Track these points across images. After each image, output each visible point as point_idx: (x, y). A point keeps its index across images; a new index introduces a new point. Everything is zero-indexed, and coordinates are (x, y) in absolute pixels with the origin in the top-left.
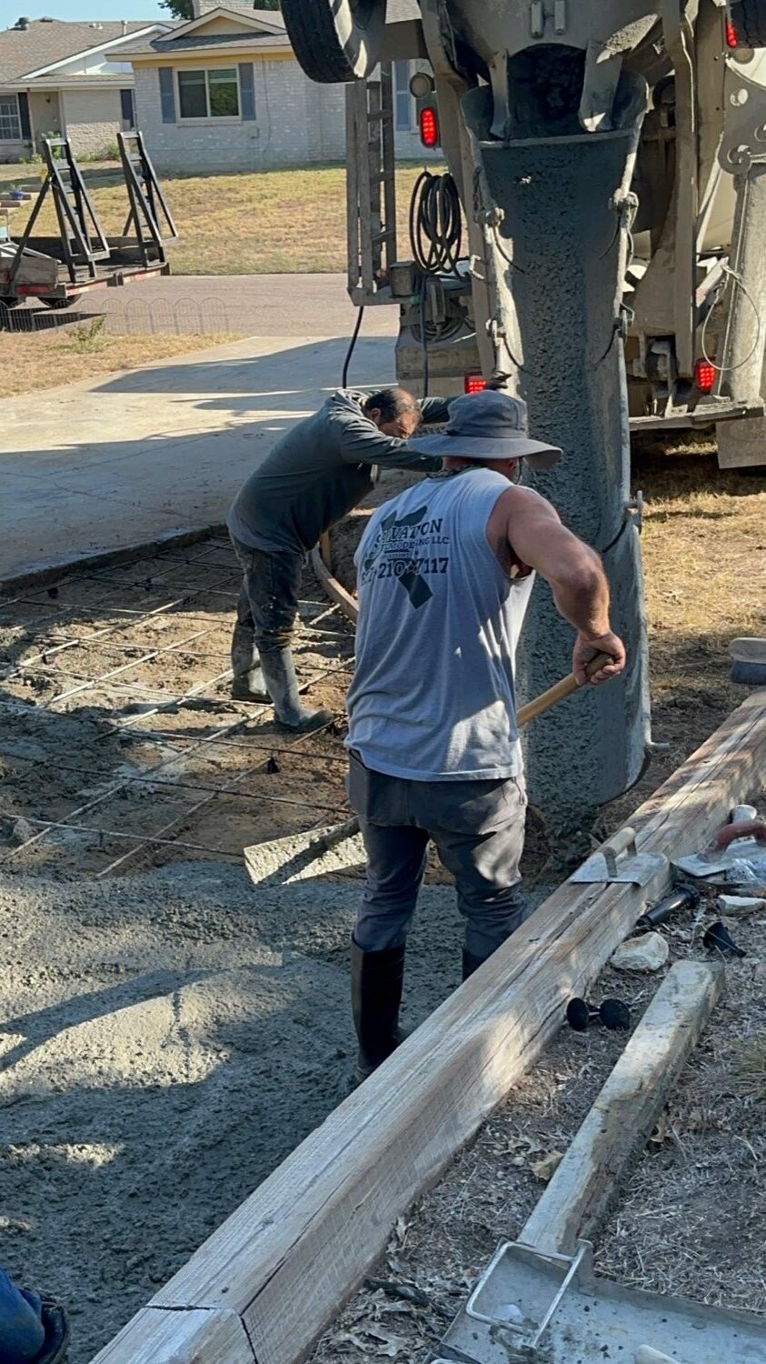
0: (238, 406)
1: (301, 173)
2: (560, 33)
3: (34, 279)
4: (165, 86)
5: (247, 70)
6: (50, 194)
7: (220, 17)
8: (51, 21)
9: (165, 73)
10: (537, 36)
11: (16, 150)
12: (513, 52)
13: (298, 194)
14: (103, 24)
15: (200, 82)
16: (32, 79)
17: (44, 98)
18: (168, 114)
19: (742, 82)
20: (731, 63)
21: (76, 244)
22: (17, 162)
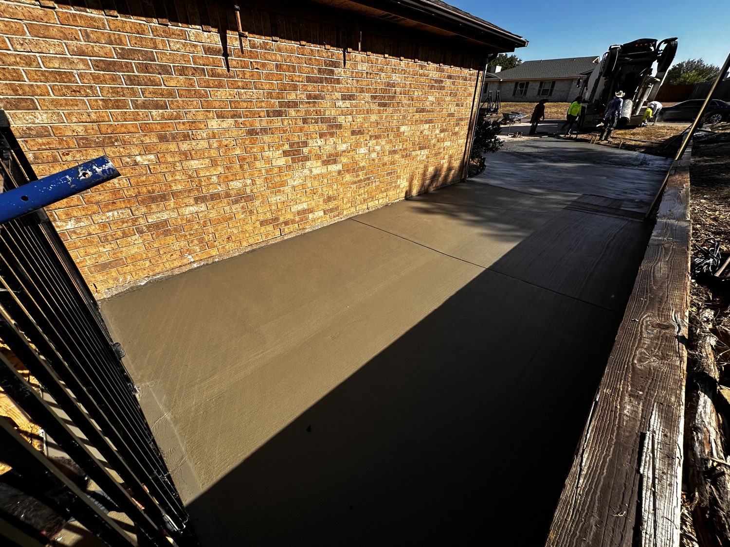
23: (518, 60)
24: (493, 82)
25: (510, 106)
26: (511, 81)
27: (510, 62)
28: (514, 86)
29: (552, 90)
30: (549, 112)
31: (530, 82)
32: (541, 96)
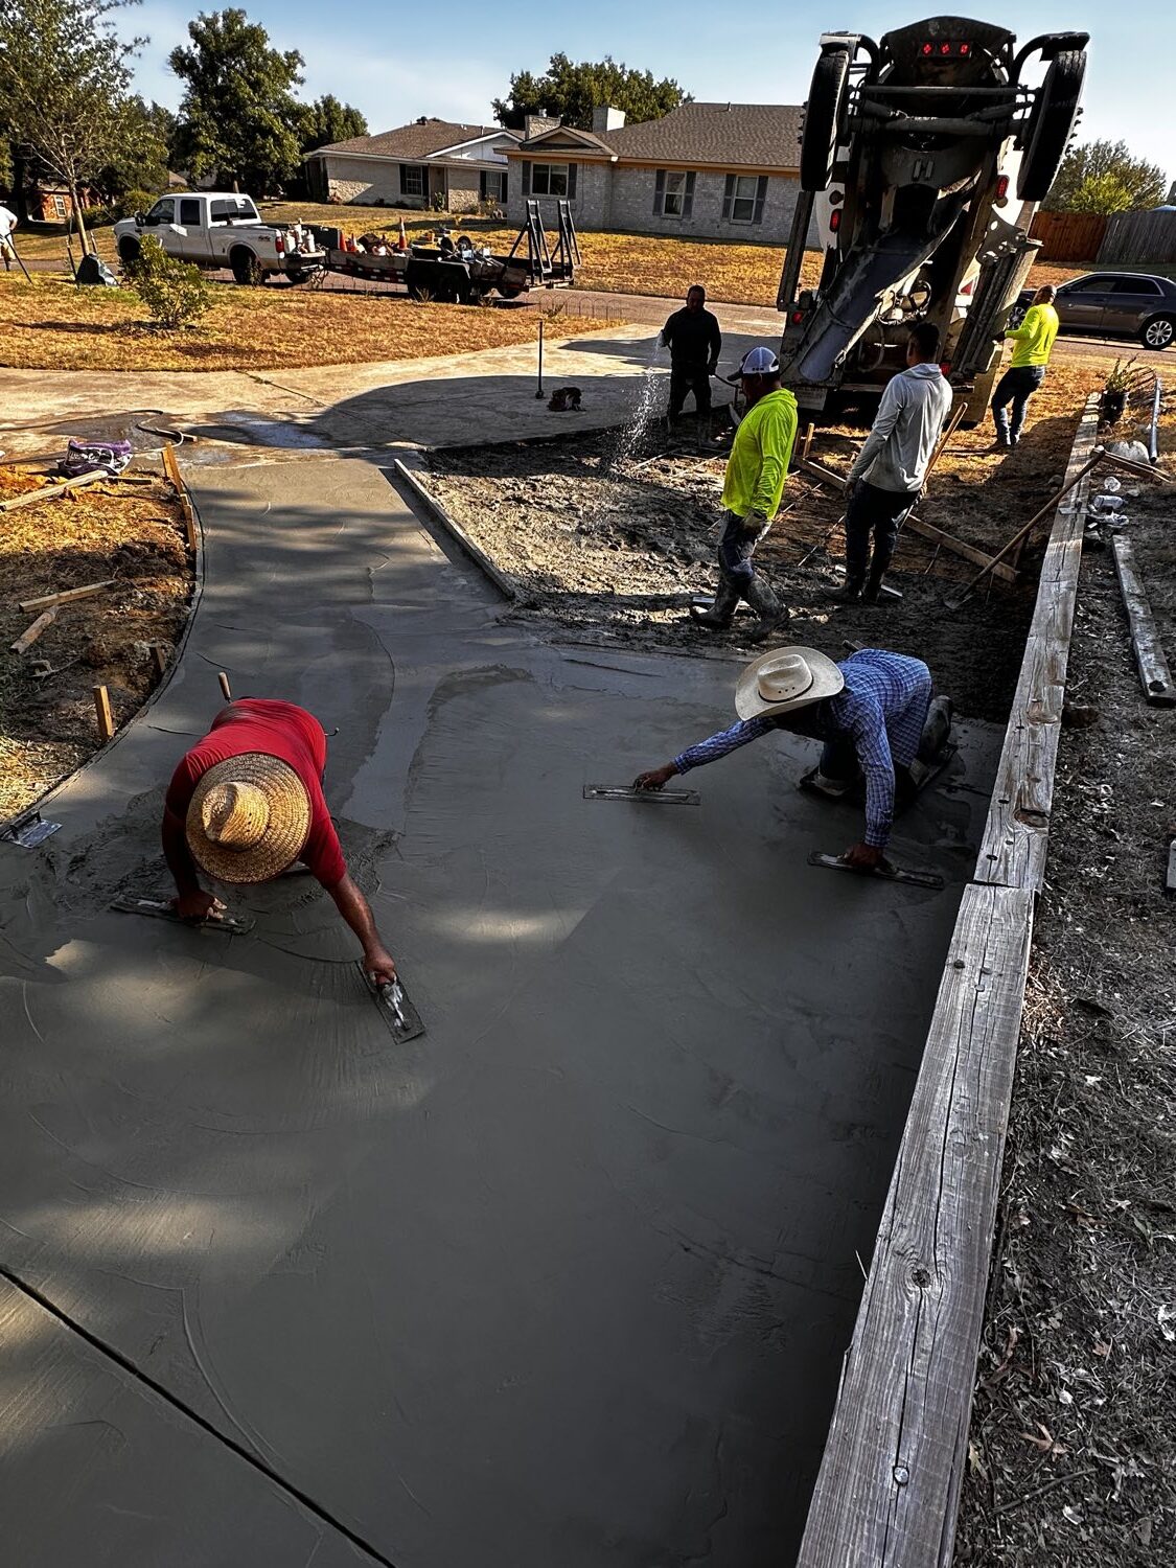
1: (602, 235)
2: (927, 179)
3: (513, 280)
4: (526, 173)
5: (573, 168)
6: (526, 233)
7: (561, 133)
8: (438, 121)
9: (526, 164)
10: (915, 179)
11: (419, 202)
12: (900, 186)
13: (604, 246)
14: (467, 126)
15: (545, 172)
16: (432, 158)
17: (436, 170)
18: (525, 191)
19: (997, 218)
20: (994, 206)
21: (538, 263)
22: (420, 209)
23: (685, 95)
24: (592, 162)
25: (643, 250)
26: (644, 166)
27: (662, 99)
28: (654, 183)
29: (760, 205)
30: (747, 281)
31: (698, 174)
32: (732, 221)
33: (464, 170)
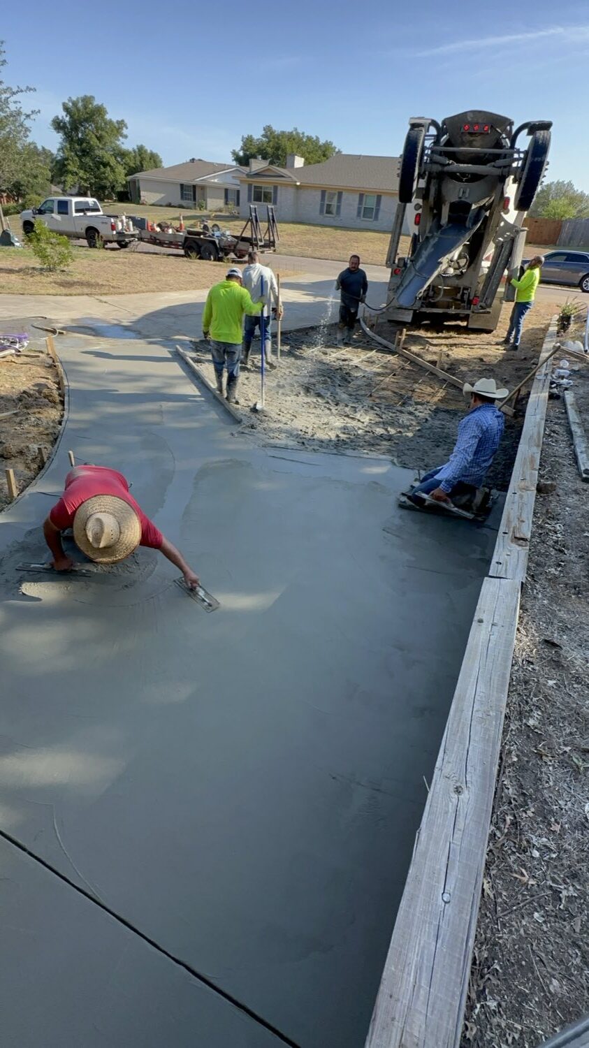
0: (315, 296)
1: (292, 225)
2: (466, 198)
3: (242, 249)
4: (250, 190)
5: (276, 188)
6: (250, 223)
7: (269, 169)
8: (202, 161)
9: (250, 185)
10: (460, 198)
11: (190, 205)
12: (452, 201)
13: (292, 231)
14: (217, 164)
15: (260, 190)
16: (198, 181)
17: (201, 188)
18: (249, 200)
19: (503, 220)
20: (502, 213)
21: (256, 239)
22: (191, 209)
23: (337, 150)
24: (287, 185)
25: (313, 233)
26: (314, 188)
27: (324, 152)
28: (320, 197)
29: (378, 210)
31: (344, 193)
32: (362, 219)
33: (215, 188)
